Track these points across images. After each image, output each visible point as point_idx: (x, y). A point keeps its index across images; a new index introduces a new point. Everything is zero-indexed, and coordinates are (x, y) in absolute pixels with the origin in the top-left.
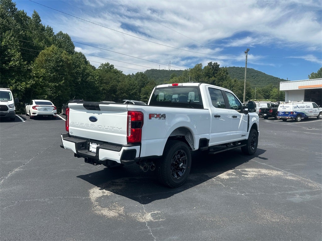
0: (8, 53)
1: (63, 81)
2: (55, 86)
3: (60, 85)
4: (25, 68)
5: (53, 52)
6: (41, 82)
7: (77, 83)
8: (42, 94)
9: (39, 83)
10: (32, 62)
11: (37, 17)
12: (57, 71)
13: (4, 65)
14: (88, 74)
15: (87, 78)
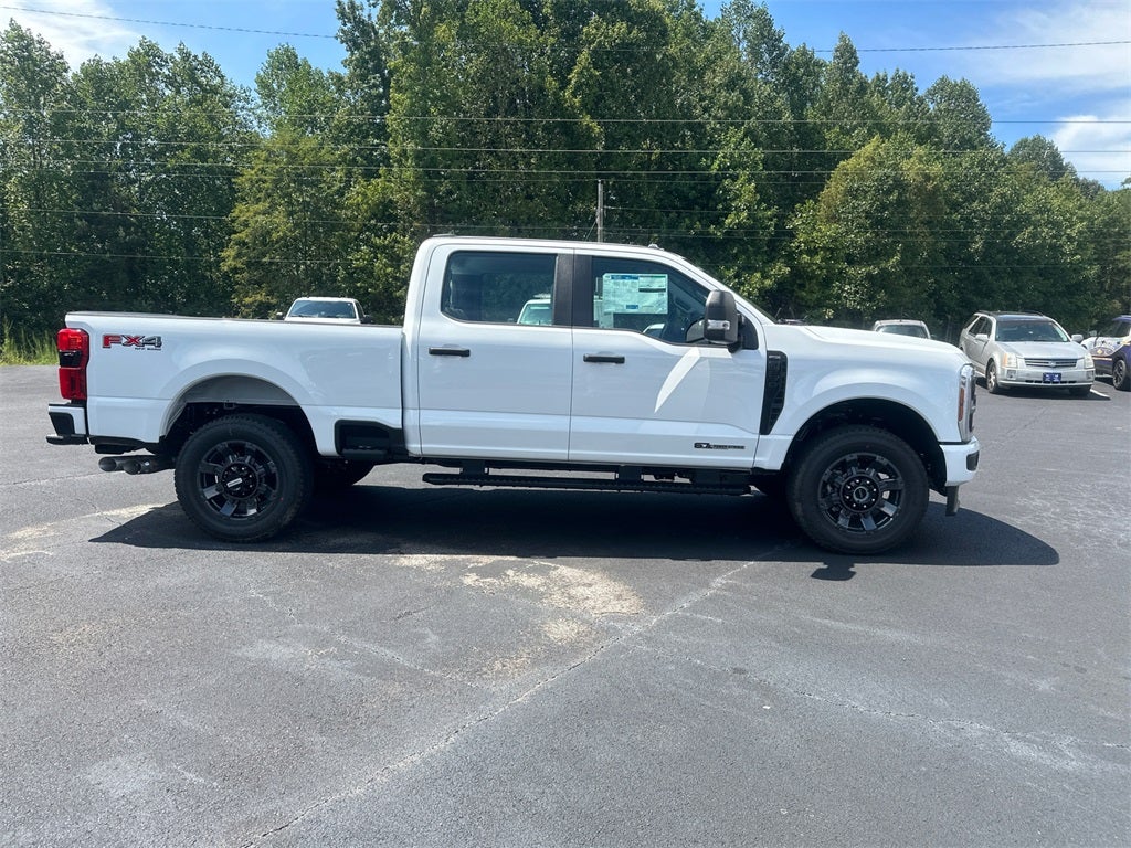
0: (726, 191)
1: (897, 258)
2: (869, 277)
3: (884, 270)
4: (768, 227)
5: (873, 160)
6: (820, 268)
7: (969, 259)
8: (819, 304)
9: (813, 271)
10: (798, 206)
11: (848, 55)
12: (879, 222)
13: (713, 227)
14: (1021, 222)
15: (1012, 235)
